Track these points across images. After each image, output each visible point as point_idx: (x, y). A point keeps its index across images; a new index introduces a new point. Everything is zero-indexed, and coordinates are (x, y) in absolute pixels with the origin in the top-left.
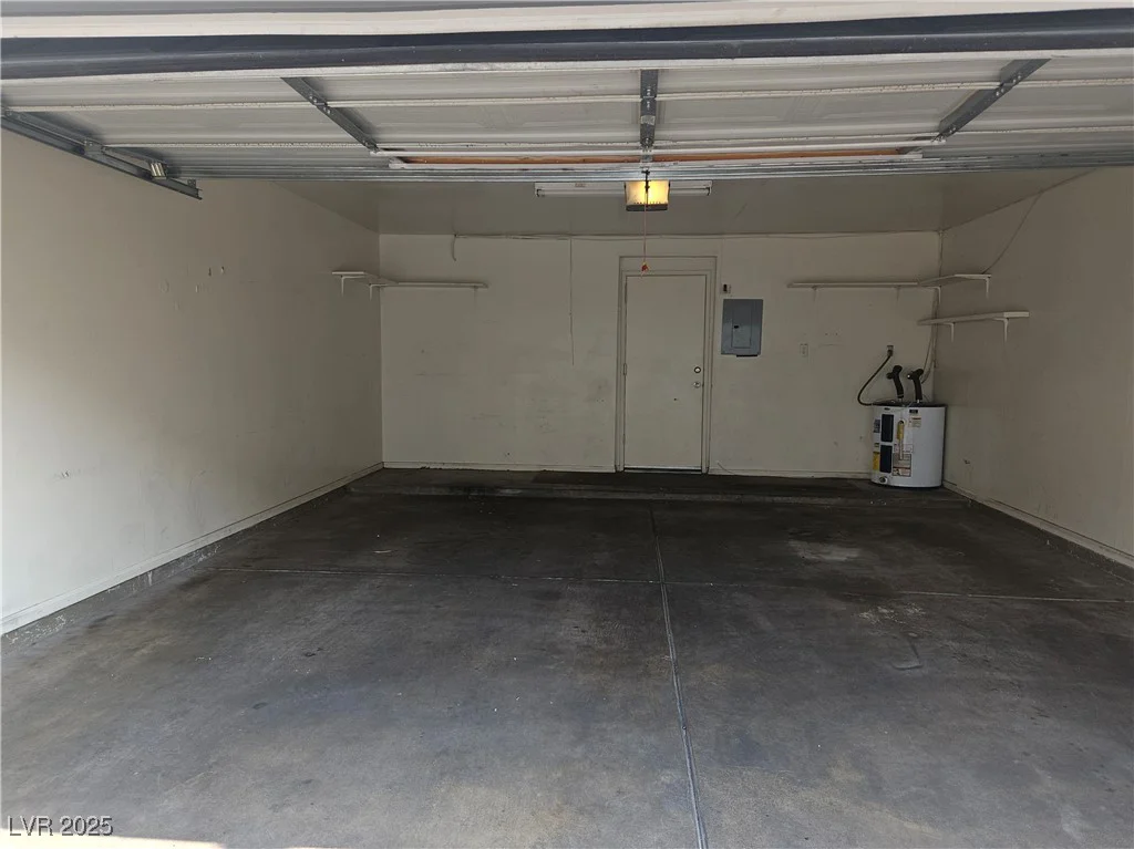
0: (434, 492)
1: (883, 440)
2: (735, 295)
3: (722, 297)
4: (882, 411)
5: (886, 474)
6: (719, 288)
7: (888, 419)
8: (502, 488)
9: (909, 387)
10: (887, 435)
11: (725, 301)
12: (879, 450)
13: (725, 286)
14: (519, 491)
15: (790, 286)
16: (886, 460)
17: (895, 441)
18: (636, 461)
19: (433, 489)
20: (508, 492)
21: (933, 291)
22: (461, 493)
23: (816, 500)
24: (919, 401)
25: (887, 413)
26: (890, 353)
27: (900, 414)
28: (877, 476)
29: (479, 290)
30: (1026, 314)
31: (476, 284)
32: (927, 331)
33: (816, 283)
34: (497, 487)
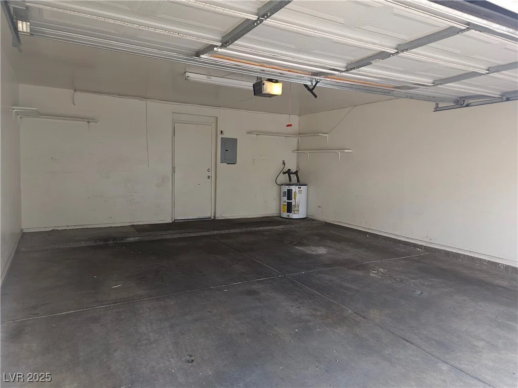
0: (83, 244)
1: (288, 200)
2: (225, 135)
3: (220, 136)
4: (287, 188)
5: (290, 214)
6: (219, 132)
7: (290, 191)
8: (127, 237)
9: (293, 177)
10: (289, 198)
11: (222, 138)
12: (286, 204)
13: (222, 131)
14: (138, 238)
15: (248, 133)
16: (289, 208)
17: (293, 200)
18: (181, 216)
19: (83, 242)
20: (132, 239)
21: (296, 139)
22: (101, 243)
23: (275, 227)
24: (299, 183)
25: (289, 188)
26: (284, 163)
27: (294, 189)
28: (285, 215)
29: (91, 123)
30: (351, 151)
31: (89, 120)
32: (295, 154)
33: (258, 133)
34: (124, 238)
